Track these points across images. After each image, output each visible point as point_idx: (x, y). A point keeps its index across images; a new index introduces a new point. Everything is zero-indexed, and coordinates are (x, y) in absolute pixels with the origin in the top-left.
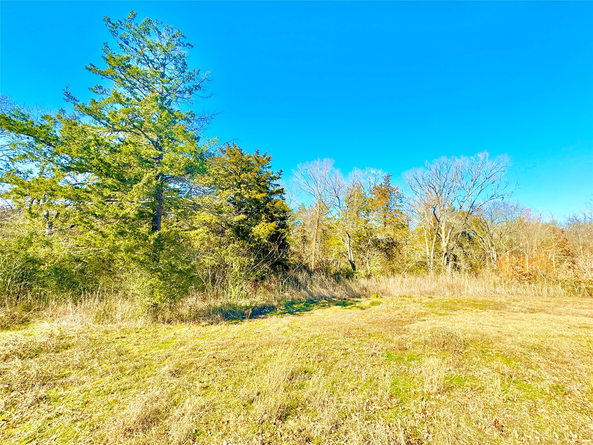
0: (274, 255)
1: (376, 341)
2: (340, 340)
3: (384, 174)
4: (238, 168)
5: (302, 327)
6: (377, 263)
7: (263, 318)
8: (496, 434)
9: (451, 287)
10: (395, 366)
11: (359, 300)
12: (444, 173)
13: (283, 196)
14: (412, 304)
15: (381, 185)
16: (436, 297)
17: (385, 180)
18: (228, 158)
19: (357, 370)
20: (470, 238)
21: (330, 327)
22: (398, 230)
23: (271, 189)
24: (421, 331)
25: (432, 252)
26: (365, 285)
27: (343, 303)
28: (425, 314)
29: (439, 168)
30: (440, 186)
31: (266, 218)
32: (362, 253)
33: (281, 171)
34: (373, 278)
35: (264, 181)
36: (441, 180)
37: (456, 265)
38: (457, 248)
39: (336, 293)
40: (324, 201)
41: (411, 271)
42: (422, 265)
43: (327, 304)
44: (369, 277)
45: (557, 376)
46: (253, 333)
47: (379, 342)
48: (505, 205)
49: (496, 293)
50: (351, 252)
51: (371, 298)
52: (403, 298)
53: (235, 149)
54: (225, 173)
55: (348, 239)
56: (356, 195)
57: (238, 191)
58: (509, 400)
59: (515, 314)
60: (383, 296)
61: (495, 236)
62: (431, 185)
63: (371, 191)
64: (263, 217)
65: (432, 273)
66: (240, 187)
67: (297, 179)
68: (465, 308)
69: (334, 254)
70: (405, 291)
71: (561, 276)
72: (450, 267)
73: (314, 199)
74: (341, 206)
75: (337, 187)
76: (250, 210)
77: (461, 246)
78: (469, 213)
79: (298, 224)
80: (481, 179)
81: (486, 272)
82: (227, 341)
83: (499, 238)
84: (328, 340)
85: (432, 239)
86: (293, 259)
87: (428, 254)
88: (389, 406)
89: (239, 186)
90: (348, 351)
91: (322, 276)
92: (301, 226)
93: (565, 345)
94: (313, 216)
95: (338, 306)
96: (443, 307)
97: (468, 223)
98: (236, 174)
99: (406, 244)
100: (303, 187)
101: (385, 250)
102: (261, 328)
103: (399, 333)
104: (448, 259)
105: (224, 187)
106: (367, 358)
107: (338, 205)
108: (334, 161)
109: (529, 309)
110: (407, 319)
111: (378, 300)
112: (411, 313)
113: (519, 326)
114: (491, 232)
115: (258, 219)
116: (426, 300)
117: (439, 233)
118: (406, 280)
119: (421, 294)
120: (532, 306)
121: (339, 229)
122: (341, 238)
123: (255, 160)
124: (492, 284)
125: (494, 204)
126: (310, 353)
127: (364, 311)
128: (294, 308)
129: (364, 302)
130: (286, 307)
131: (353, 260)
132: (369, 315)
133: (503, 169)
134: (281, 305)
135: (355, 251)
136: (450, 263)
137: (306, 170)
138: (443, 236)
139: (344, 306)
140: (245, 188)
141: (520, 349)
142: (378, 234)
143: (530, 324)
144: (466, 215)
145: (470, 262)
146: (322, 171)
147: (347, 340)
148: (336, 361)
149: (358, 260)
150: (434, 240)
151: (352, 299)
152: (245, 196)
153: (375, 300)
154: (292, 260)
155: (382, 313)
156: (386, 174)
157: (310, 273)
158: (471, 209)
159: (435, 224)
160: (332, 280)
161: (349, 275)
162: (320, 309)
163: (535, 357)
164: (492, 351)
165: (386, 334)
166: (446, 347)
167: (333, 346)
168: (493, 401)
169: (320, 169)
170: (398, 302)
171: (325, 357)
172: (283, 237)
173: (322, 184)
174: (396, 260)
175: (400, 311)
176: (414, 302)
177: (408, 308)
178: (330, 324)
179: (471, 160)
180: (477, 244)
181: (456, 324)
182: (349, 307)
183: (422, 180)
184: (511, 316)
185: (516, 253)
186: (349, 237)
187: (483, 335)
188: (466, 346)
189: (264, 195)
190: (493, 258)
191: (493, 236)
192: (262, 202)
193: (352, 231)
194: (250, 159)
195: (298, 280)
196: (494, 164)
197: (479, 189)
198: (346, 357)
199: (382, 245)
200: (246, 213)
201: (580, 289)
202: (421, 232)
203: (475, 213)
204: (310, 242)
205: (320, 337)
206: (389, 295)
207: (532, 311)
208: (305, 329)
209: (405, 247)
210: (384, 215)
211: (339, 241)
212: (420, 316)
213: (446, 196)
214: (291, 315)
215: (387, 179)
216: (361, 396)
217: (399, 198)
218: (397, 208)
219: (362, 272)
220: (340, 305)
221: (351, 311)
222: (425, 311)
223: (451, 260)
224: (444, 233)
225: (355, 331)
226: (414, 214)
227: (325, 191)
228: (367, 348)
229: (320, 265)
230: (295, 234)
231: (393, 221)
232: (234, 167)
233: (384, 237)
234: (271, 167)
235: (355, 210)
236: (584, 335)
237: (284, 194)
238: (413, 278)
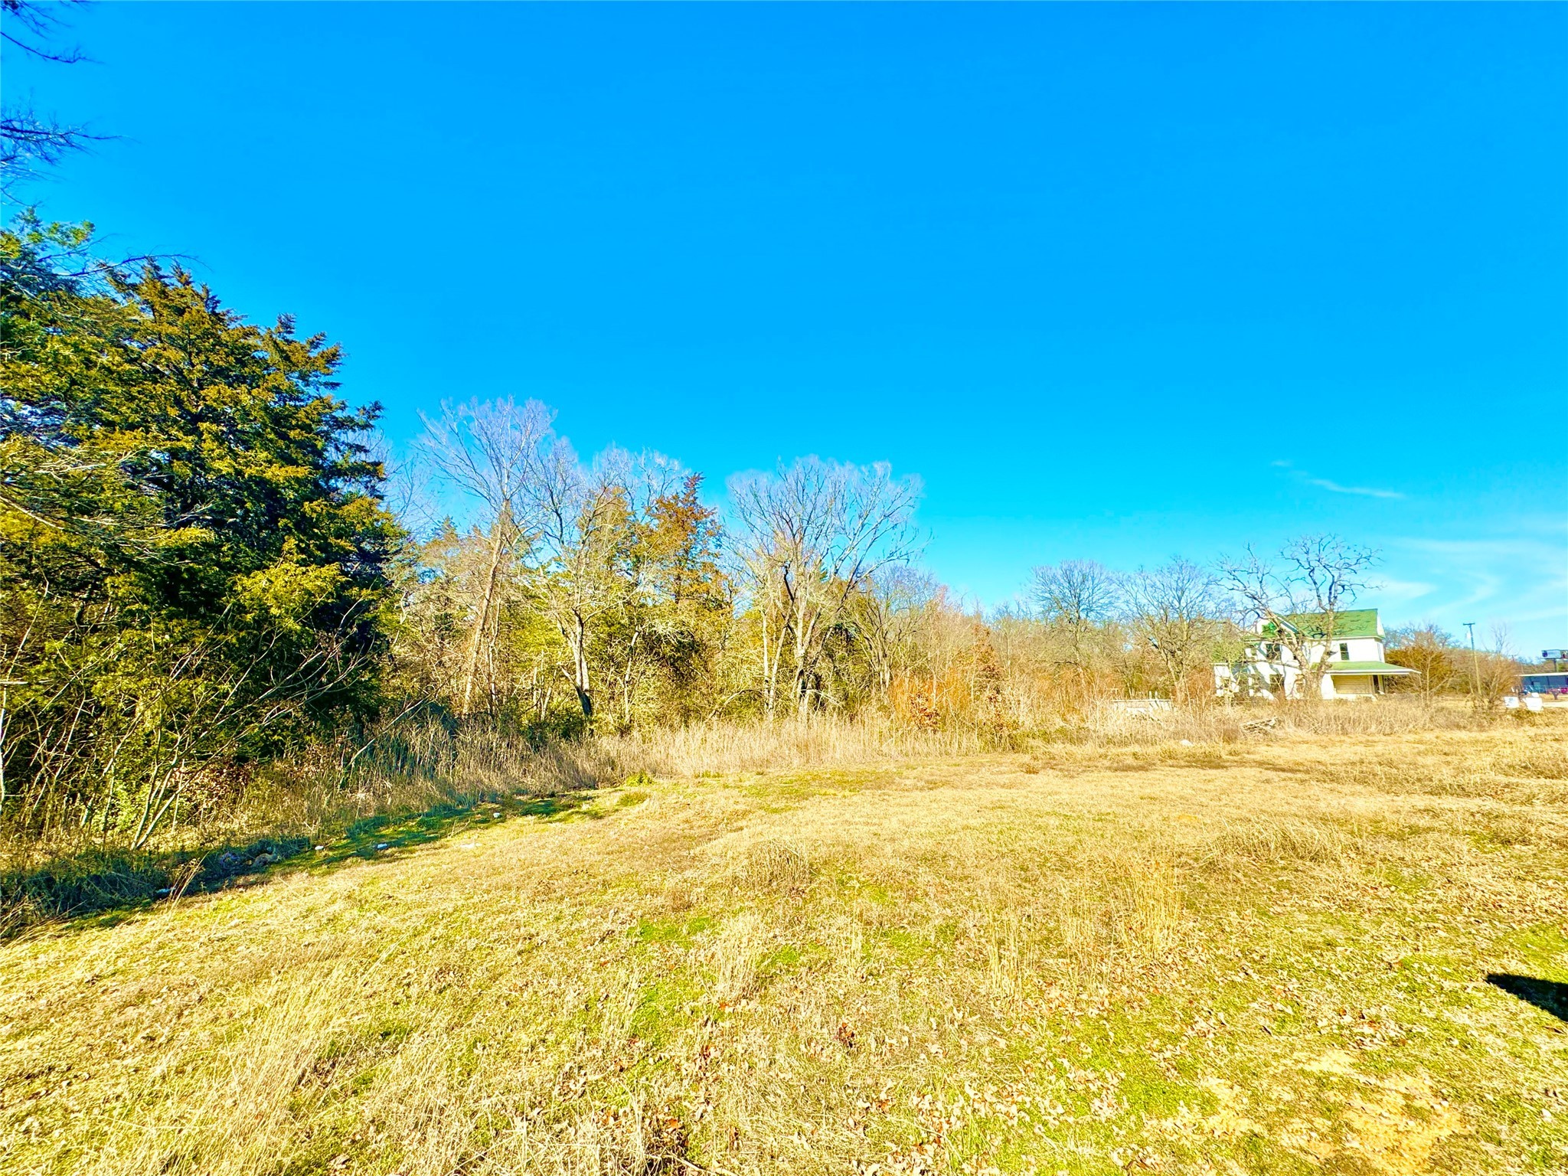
0: (324, 670)
1: (619, 897)
2: (519, 913)
3: (687, 473)
4: (195, 361)
5: (400, 895)
6: (650, 694)
7: (252, 884)
8: (838, 1057)
9: (803, 747)
10: (655, 955)
11: (591, 793)
12: (811, 491)
13: (379, 486)
14: (720, 793)
15: (676, 498)
16: (773, 771)
17: (686, 486)
18: (149, 316)
19: (555, 987)
20: (849, 639)
21: (496, 880)
22: (707, 613)
23: (332, 455)
24: (730, 854)
25: (775, 668)
26: (613, 754)
27: (546, 807)
28: (745, 813)
29: (802, 477)
30: (801, 520)
31: (302, 551)
32: (612, 669)
33: (377, 407)
34: (635, 733)
35: (306, 428)
36: (804, 506)
37: (817, 697)
38: (823, 660)
39: (528, 780)
40: (516, 518)
41: (726, 713)
42: (752, 698)
43: (496, 815)
44: (624, 731)
45: (950, 906)
46: (197, 945)
47: (625, 901)
48: (911, 574)
49: (880, 753)
50: (584, 664)
51: (624, 787)
52: (701, 780)
53: (182, 290)
54: (127, 367)
55: (579, 630)
56: (609, 514)
57: (187, 443)
58: (871, 974)
59: (906, 794)
60: (654, 780)
61: (891, 636)
62: (784, 515)
63: (650, 509)
64: (291, 543)
65: (770, 716)
66: (195, 431)
67: (433, 441)
68: (823, 792)
69: (536, 670)
70: (710, 762)
71: (981, 716)
72: (806, 701)
73: (486, 509)
74: (566, 537)
75: (560, 486)
76: (236, 516)
77: (831, 657)
78: (851, 586)
79: (427, 580)
80: (876, 515)
81: (869, 711)
82: (54, 999)
83: (896, 641)
84: (481, 920)
85: (778, 639)
86: (395, 685)
87: (766, 673)
88: (625, 1064)
89: (192, 423)
90: (537, 940)
91: (490, 735)
92: (436, 587)
93: (970, 845)
94: (479, 561)
95: (529, 817)
96: (783, 793)
97: (848, 607)
98: (183, 381)
99: (723, 648)
100: (452, 470)
101: (673, 662)
102: (236, 921)
103: (680, 868)
104: (804, 683)
105: (112, 417)
106: (589, 948)
107: (558, 534)
108: (555, 412)
109: (927, 782)
110: (704, 830)
111: (644, 789)
112: (713, 814)
113: (908, 818)
114: (885, 627)
115: (267, 553)
116: (751, 779)
117: (792, 626)
118: (713, 736)
119: (744, 767)
120: (932, 775)
121: (554, 602)
122: (559, 625)
123: (271, 349)
124: (876, 736)
125: (893, 571)
126: (412, 971)
127: (600, 822)
128: (383, 836)
129: (605, 798)
130: (352, 836)
131: (586, 686)
132: (612, 833)
133: (911, 502)
134: (333, 833)
135: (594, 664)
136: (808, 692)
137: (470, 419)
138: (799, 632)
139: (548, 814)
140: (219, 438)
141: (904, 864)
142: (657, 621)
143: (925, 812)
144: (845, 589)
145: (844, 690)
146: (517, 433)
147: (538, 911)
148: (494, 979)
149: (601, 687)
150: (781, 642)
151: (572, 792)
152: (217, 465)
153: (636, 789)
154: (395, 689)
155: (647, 821)
156: (688, 472)
157: (453, 726)
158: (855, 578)
159: (785, 603)
160: (522, 743)
161: (572, 728)
162: (472, 832)
163: (925, 877)
164: (857, 879)
165: (647, 875)
166: (774, 884)
167: (495, 935)
168: (843, 986)
169: (513, 427)
170: (689, 791)
171: (462, 972)
172: (368, 616)
173: (514, 470)
174: (695, 688)
175: (689, 813)
176: (726, 787)
177: (709, 804)
178: (496, 872)
179: (862, 472)
180: (859, 651)
181: (803, 830)
182: (562, 814)
183: (766, 500)
184: (898, 801)
185: (920, 671)
186: (582, 625)
187: (848, 846)
188: (813, 872)
189: (302, 472)
190: (884, 683)
191: (888, 636)
192: (291, 495)
193: (591, 607)
194: (251, 341)
195: (407, 749)
196: (898, 490)
197: (871, 537)
198: (528, 959)
199: (667, 650)
200: (217, 524)
201: (1001, 737)
202: (756, 621)
203: (860, 587)
204: (463, 635)
205: (457, 914)
206: (671, 774)
207: (932, 785)
208: (410, 898)
209: (719, 656)
210: (676, 573)
211: (552, 635)
212: (733, 820)
213: (812, 544)
214: (365, 862)
215: (692, 483)
216: (550, 1062)
217: (714, 536)
218: (706, 559)
219: (610, 718)
220: (536, 813)
221: (564, 826)
222: (744, 807)
223: (809, 685)
224: (801, 625)
225: (566, 880)
226: (745, 577)
227: (523, 490)
228: (593, 920)
229: (491, 702)
230: (413, 609)
231: (696, 591)
232: (175, 355)
233: (670, 629)
234: (338, 384)
235: (605, 552)
236: (996, 821)
237: (381, 480)
238: (729, 730)
